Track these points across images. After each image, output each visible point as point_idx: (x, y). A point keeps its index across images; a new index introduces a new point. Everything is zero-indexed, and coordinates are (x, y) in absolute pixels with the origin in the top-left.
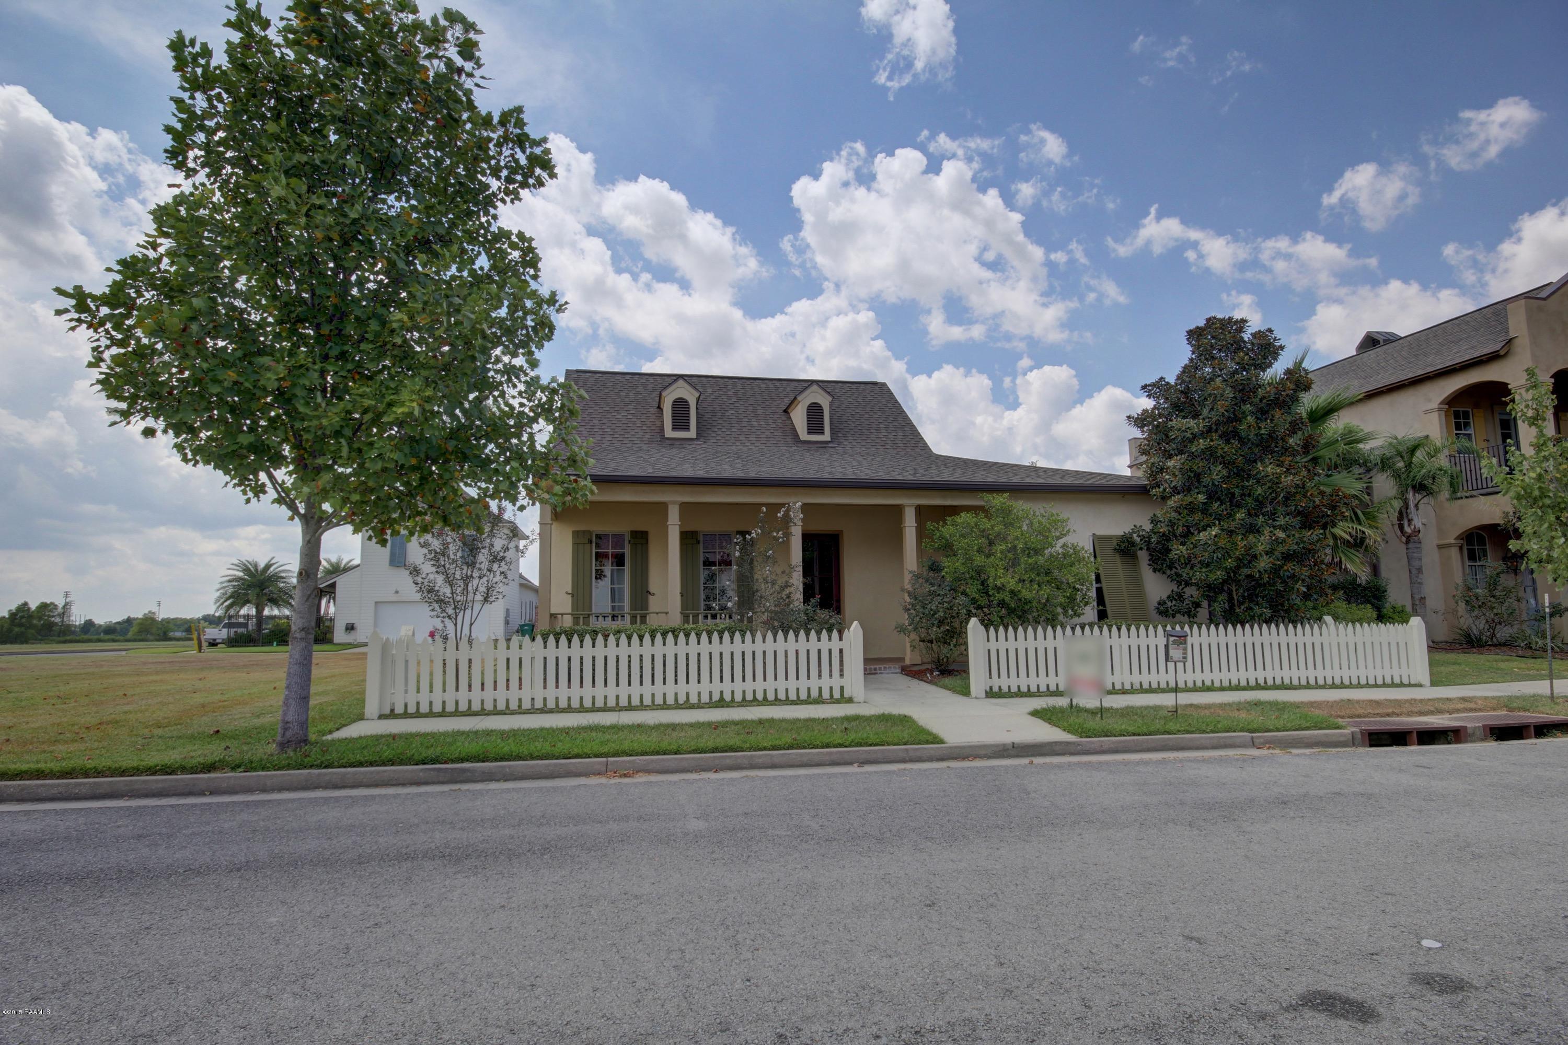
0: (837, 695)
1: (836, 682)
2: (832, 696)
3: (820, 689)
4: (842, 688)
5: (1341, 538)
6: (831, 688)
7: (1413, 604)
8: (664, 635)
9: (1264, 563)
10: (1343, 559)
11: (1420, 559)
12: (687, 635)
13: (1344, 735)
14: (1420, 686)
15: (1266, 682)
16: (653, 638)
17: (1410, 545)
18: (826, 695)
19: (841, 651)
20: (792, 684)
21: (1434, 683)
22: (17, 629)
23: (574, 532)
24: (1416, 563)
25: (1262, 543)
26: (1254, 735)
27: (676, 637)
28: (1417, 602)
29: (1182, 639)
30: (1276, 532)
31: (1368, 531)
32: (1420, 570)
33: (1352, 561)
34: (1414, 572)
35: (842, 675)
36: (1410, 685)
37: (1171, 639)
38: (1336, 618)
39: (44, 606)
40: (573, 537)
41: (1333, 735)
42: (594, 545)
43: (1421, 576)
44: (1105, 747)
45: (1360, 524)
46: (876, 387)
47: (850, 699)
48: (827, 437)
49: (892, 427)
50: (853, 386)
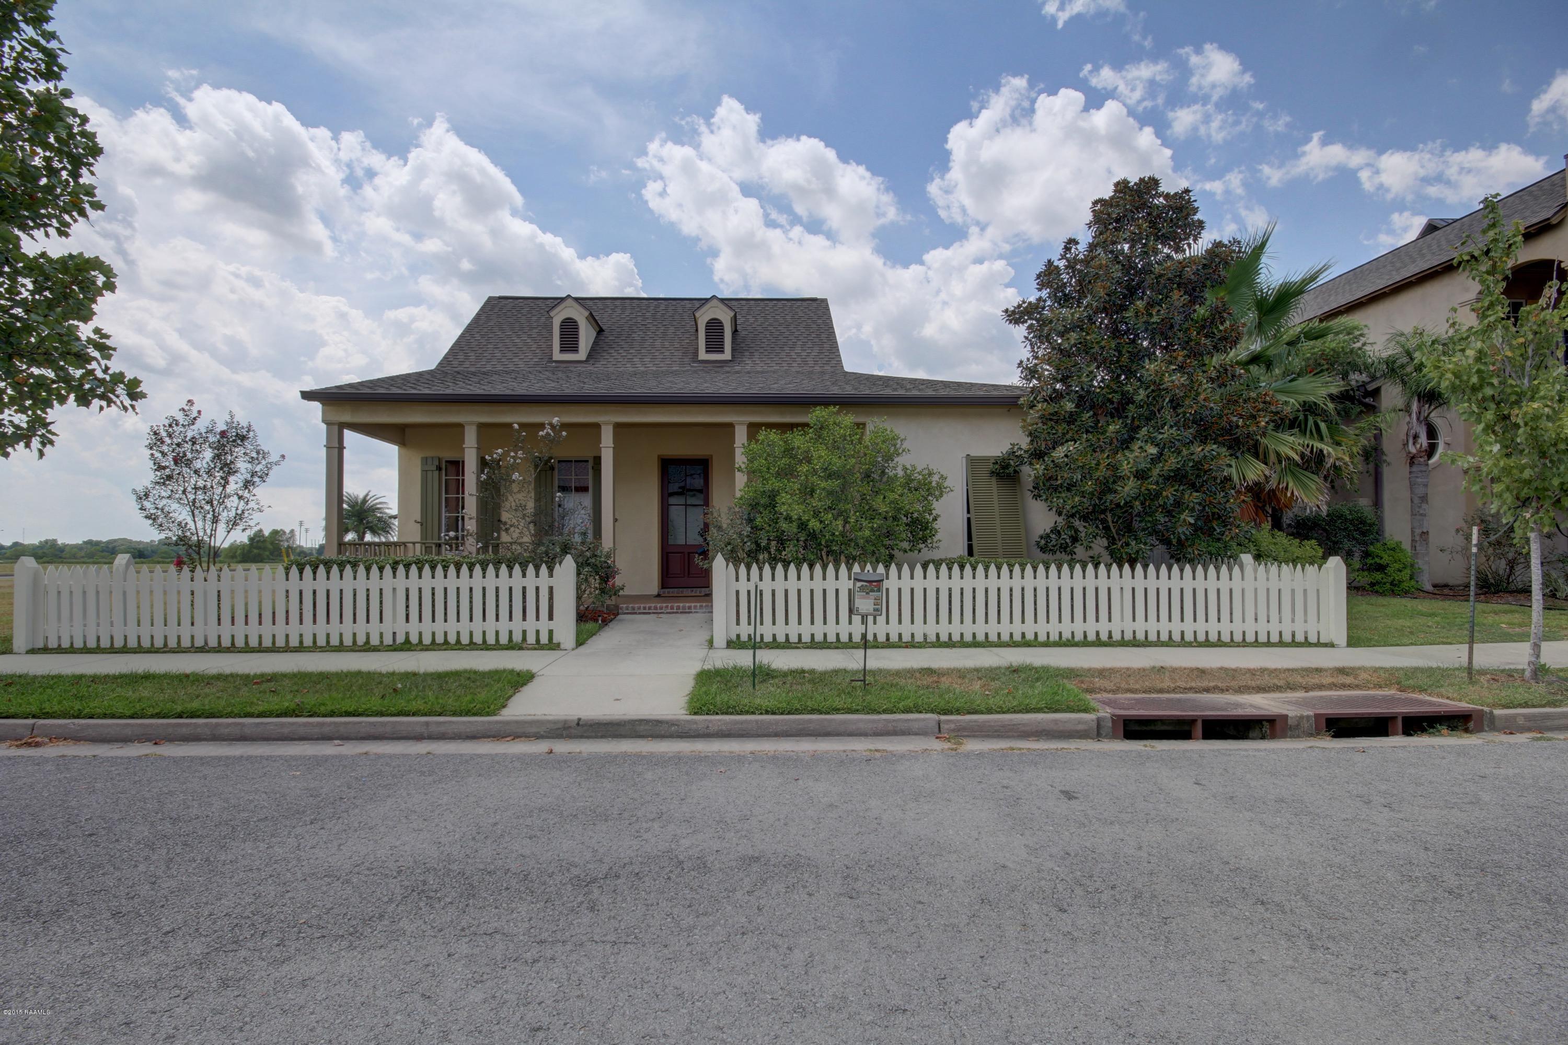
0: (544, 639)
1: (544, 625)
2: (538, 640)
3: (524, 632)
4: (551, 632)
5: (1288, 458)
6: (538, 632)
7: (1412, 540)
8: (407, 567)
9: (1129, 488)
10: (1290, 485)
11: (1426, 486)
12: (433, 568)
13: (1086, 722)
14: (1331, 645)
15: (1110, 637)
16: (394, 570)
17: (1415, 469)
18: (531, 639)
19: (551, 589)
20: (491, 626)
21: (1353, 642)
22: (255, 551)
23: (422, 458)
24: (1420, 491)
25: (1128, 461)
26: (943, 718)
27: (420, 570)
28: (1417, 538)
29: (874, 585)
30: (1147, 448)
31: (1327, 449)
32: (1424, 499)
33: (1305, 487)
34: (1416, 501)
35: (551, 618)
36: (1318, 644)
37: (859, 584)
38: (1258, 557)
39: (275, 533)
40: (422, 464)
41: (1069, 721)
42: (444, 472)
43: (1424, 506)
44: (713, 729)
45: (1321, 439)
46: (815, 304)
47: (558, 645)
48: (727, 355)
49: (810, 344)
50: (789, 304)
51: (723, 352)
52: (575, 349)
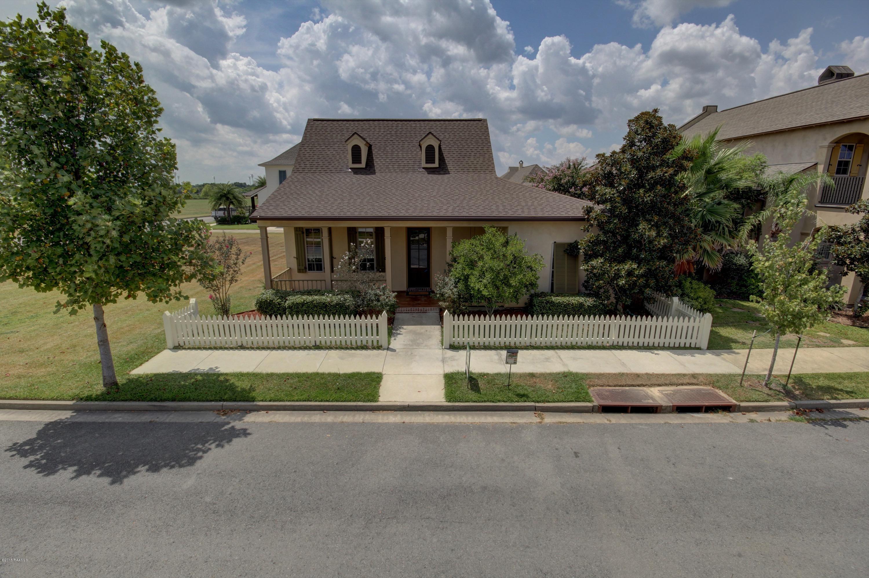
1: (375, 338)
2: (373, 344)
3: (367, 341)
6: (372, 341)
10: (705, 259)
13: (588, 407)
14: (700, 349)
18: (370, 344)
19: (377, 324)
23: (295, 228)
26: (537, 404)
33: (712, 260)
35: (378, 335)
36: (695, 348)
40: (295, 231)
41: (582, 407)
42: (305, 234)
44: (456, 409)
46: (480, 123)
47: (381, 346)
48: (436, 165)
49: (478, 155)
50: (466, 123)
51: (434, 163)
52: (360, 162)
